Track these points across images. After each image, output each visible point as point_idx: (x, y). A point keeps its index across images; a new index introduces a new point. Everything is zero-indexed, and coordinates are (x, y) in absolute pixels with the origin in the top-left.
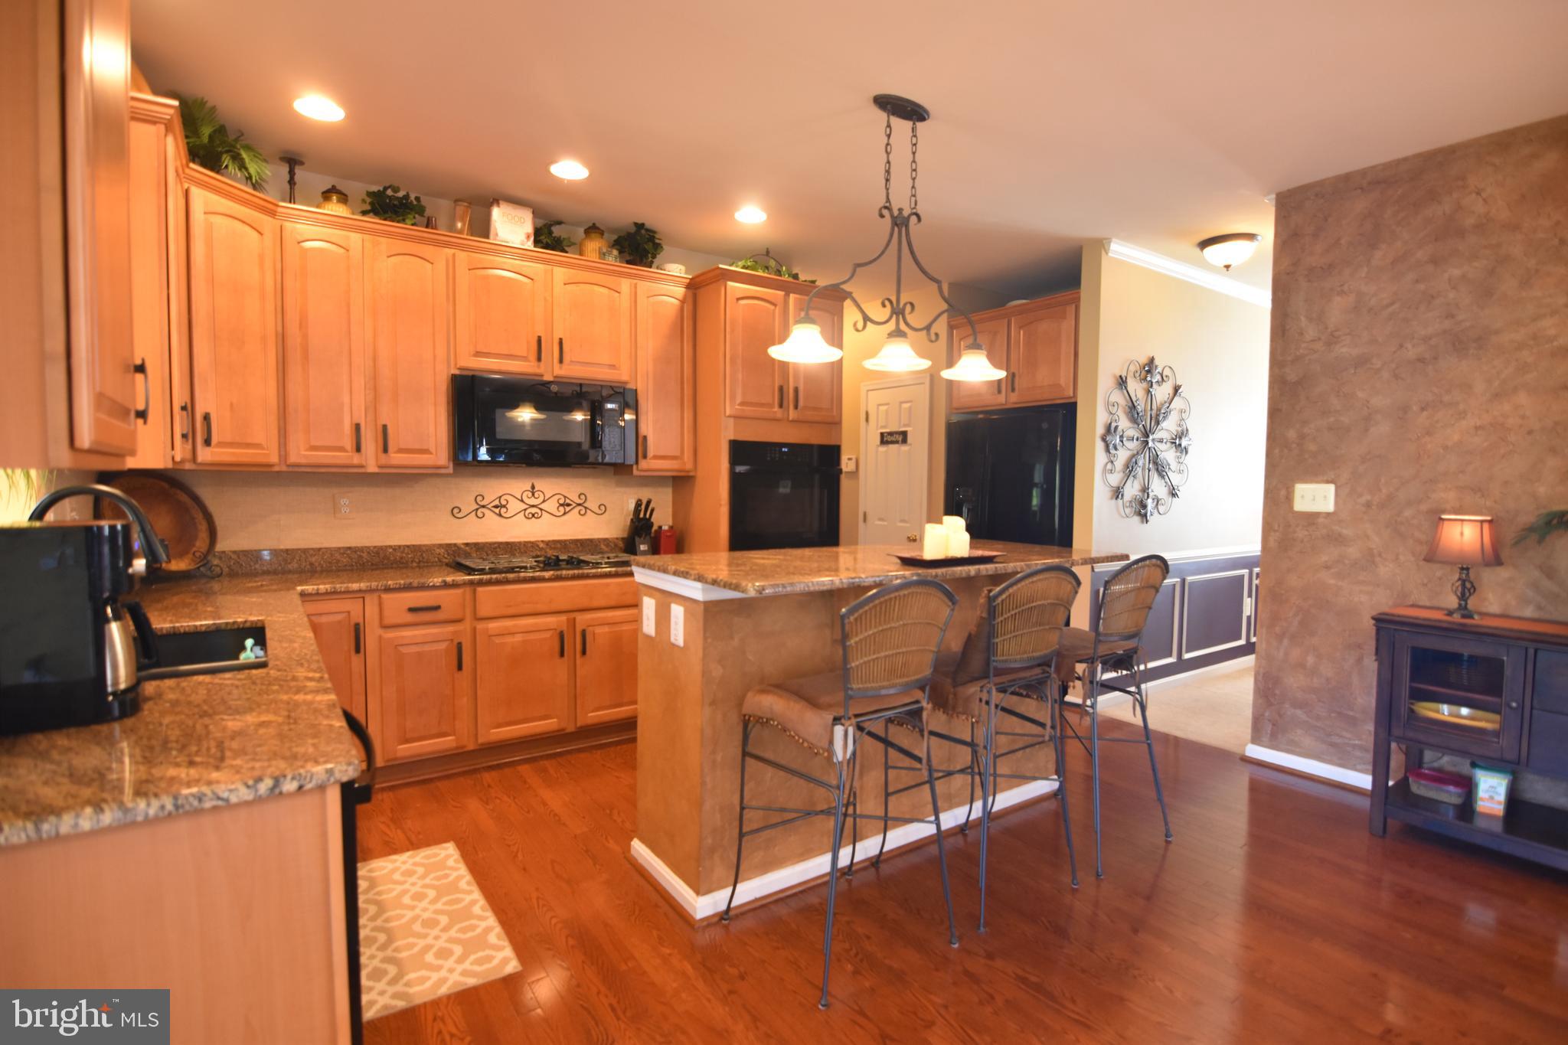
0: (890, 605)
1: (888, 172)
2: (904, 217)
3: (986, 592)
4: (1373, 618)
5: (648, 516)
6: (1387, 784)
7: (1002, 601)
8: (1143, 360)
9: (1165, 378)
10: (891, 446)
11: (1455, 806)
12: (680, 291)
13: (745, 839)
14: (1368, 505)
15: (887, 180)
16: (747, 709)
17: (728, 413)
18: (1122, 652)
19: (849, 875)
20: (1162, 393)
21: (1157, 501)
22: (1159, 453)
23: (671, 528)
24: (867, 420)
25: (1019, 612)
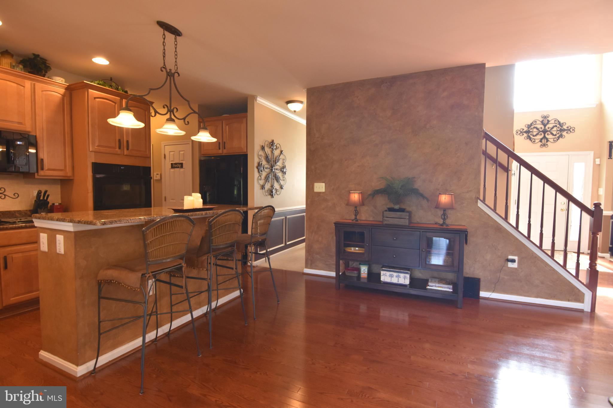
0: (166, 226)
1: (164, 53)
2: (172, 73)
3: (208, 220)
4: (334, 223)
5: (45, 199)
6: (339, 274)
7: (214, 223)
8: (270, 141)
9: (277, 148)
10: (176, 169)
11: (356, 277)
12: (62, 91)
13: (101, 336)
14: (333, 189)
15: (164, 57)
16: (99, 278)
17: (91, 150)
18: (261, 240)
19: (155, 342)
20: (277, 153)
21: (276, 190)
22: (276, 174)
23: (60, 204)
24: (165, 158)
25: (221, 227)
